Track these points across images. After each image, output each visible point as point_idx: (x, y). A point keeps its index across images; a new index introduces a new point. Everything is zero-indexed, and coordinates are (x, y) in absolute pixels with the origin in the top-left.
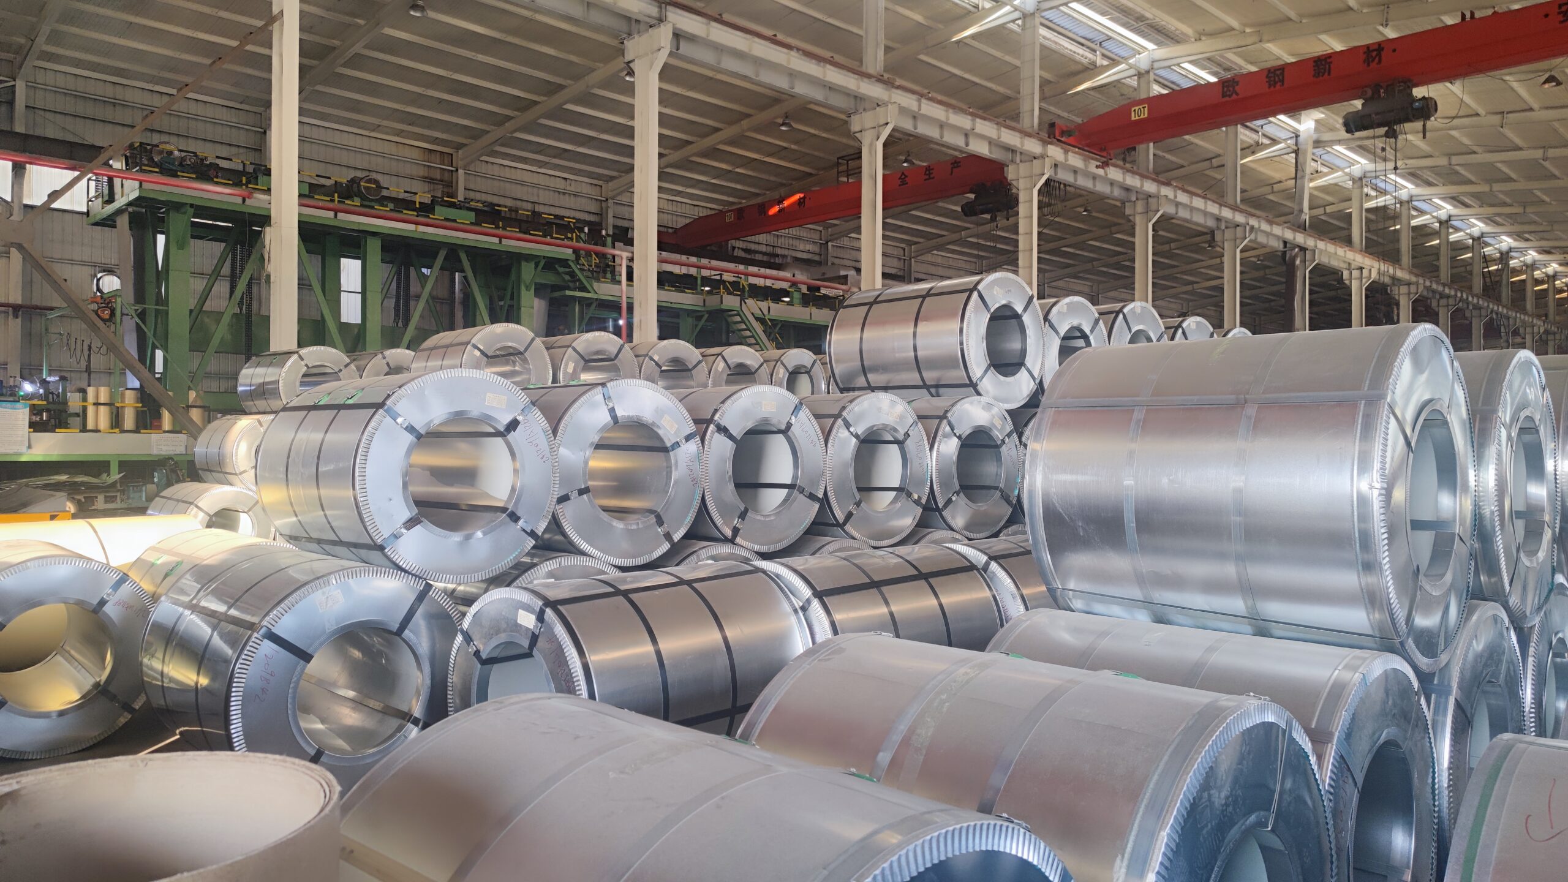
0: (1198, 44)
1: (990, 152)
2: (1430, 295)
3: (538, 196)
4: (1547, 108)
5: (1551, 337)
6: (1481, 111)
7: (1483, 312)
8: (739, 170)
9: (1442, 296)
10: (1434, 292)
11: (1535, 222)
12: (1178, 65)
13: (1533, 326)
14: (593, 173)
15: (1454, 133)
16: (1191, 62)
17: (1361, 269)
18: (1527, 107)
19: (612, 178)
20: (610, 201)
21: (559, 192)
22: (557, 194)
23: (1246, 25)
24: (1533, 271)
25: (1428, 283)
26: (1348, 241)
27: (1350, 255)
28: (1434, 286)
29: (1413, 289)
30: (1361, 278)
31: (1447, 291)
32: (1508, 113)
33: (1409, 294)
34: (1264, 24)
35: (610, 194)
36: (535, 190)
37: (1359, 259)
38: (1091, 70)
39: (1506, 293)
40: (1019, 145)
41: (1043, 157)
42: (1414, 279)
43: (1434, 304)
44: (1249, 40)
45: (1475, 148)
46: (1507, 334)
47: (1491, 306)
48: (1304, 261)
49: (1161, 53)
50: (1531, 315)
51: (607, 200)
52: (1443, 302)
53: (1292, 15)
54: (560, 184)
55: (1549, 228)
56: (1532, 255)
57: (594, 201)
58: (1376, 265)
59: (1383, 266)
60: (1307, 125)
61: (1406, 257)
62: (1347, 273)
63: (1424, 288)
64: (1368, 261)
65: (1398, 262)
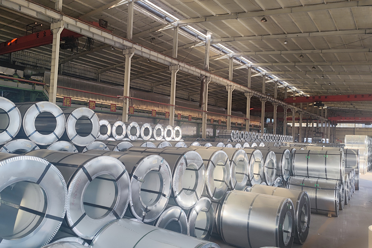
2: (259, 97)
5: (301, 112)
6: (256, 35)
11: (290, 78)
17: (231, 86)
24: (295, 93)
26: (227, 78)
27: (229, 82)
28: (258, 94)
30: (231, 89)
31: (263, 96)
32: (263, 35)
33: (250, 95)
42: (250, 91)
43: (261, 100)
45: (261, 49)
47: (279, 102)
52: (263, 99)
55: (294, 80)
56: (295, 88)
58: (236, 85)
59: (239, 86)
60: (209, 36)
61: (249, 85)
62: (227, 87)
63: (254, 93)
64: (232, 84)
65: (246, 86)
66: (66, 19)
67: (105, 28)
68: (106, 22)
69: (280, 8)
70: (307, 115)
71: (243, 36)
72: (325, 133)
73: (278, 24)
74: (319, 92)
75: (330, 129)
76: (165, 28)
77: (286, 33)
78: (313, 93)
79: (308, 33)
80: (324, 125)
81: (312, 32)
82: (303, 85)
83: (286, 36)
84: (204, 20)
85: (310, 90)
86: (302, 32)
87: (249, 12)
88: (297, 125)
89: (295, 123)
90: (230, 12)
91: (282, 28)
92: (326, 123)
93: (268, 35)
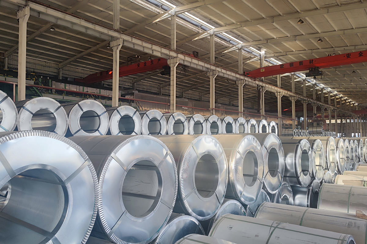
0: (225, 27)
1: (161, 55)
2: (301, 100)
3: (36, 67)
4: (323, 48)
5: (335, 111)
6: (307, 49)
7: (316, 104)
8: (101, 61)
9: (304, 100)
10: (302, 99)
11: (328, 80)
12: (221, 33)
13: (330, 108)
14: (56, 60)
15: (300, 55)
16: (225, 32)
17: (280, 92)
18: (318, 48)
19: (61, 62)
20: (61, 69)
21: (43, 66)
22: (42, 67)
23: (237, 22)
24: (330, 93)
25: (299, 97)
27: (276, 88)
28: (301, 97)
29: (295, 98)
30: (280, 95)
31: (305, 98)
33: (294, 99)
34: (242, 22)
35: (61, 67)
36: (35, 65)
37: (279, 90)
38: (198, 34)
39: (322, 99)
40: (168, 54)
41: (177, 57)
42: (295, 95)
43: (302, 102)
44: (239, 27)
46: (323, 110)
47: (318, 103)
48: (262, 90)
49: (216, 29)
50: (330, 105)
51: (60, 69)
52: (304, 101)
53: (249, 19)
54: (44, 64)
55: (332, 82)
56: (329, 89)
57: (56, 69)
58: (284, 91)
59: (286, 92)
60: (263, 52)
61: (293, 90)
62: (276, 93)
63: (298, 97)
64: (281, 90)
65: (291, 91)
66: (181, 56)
67: (197, 57)
68: (197, 53)
69: (334, 31)
70: (341, 112)
71: (294, 51)
72: (358, 128)
73: (329, 42)
74: (353, 91)
75: (362, 124)
76: (230, 50)
77: (334, 47)
78: (347, 92)
79: (354, 47)
80: (356, 121)
81: (358, 45)
82: (339, 86)
83: (334, 50)
84: (266, 42)
85: (344, 90)
86: (349, 45)
87: (306, 35)
88: (333, 121)
89: (331, 120)
90: (289, 35)
91: (331, 44)
92: (357, 118)
93: (317, 49)
